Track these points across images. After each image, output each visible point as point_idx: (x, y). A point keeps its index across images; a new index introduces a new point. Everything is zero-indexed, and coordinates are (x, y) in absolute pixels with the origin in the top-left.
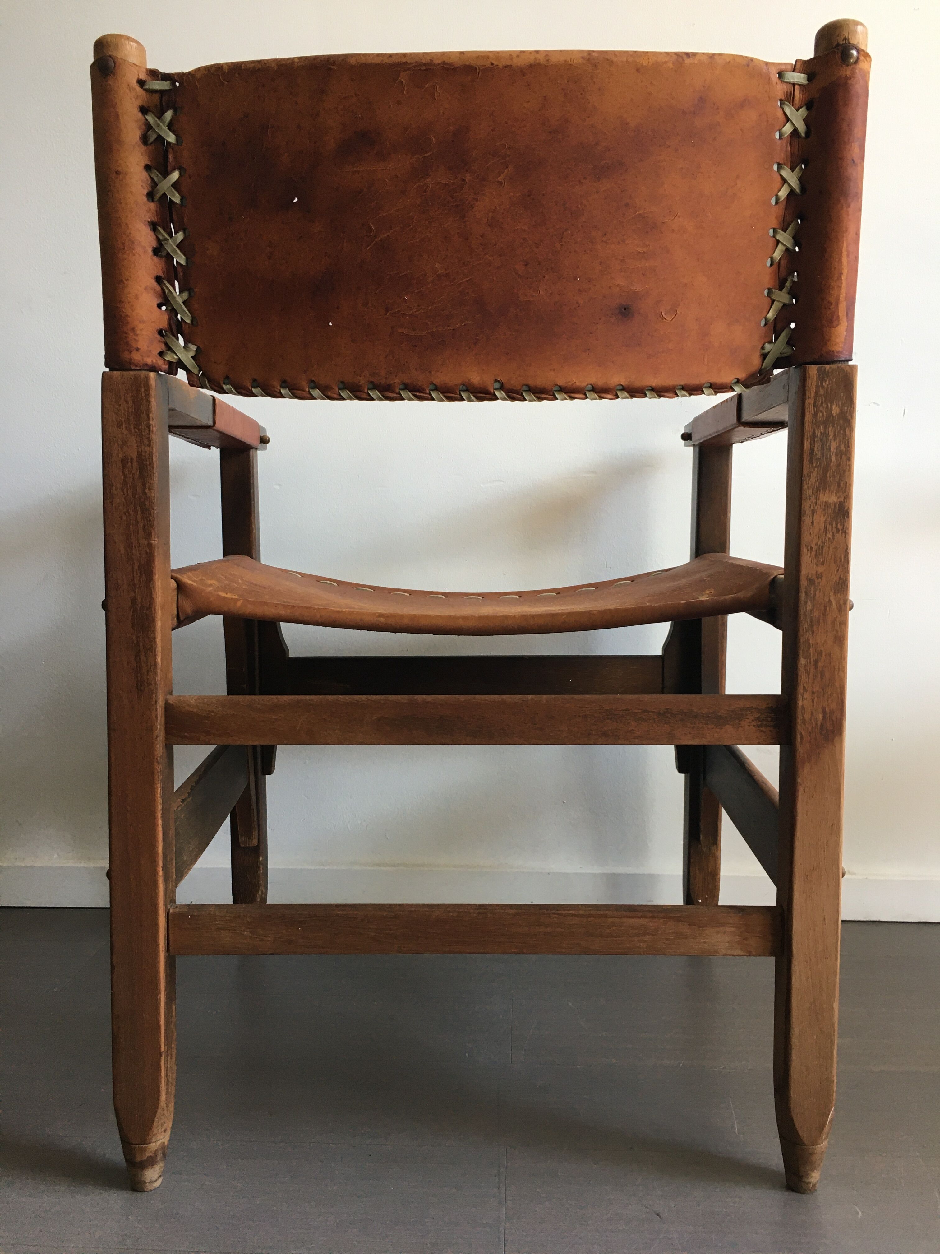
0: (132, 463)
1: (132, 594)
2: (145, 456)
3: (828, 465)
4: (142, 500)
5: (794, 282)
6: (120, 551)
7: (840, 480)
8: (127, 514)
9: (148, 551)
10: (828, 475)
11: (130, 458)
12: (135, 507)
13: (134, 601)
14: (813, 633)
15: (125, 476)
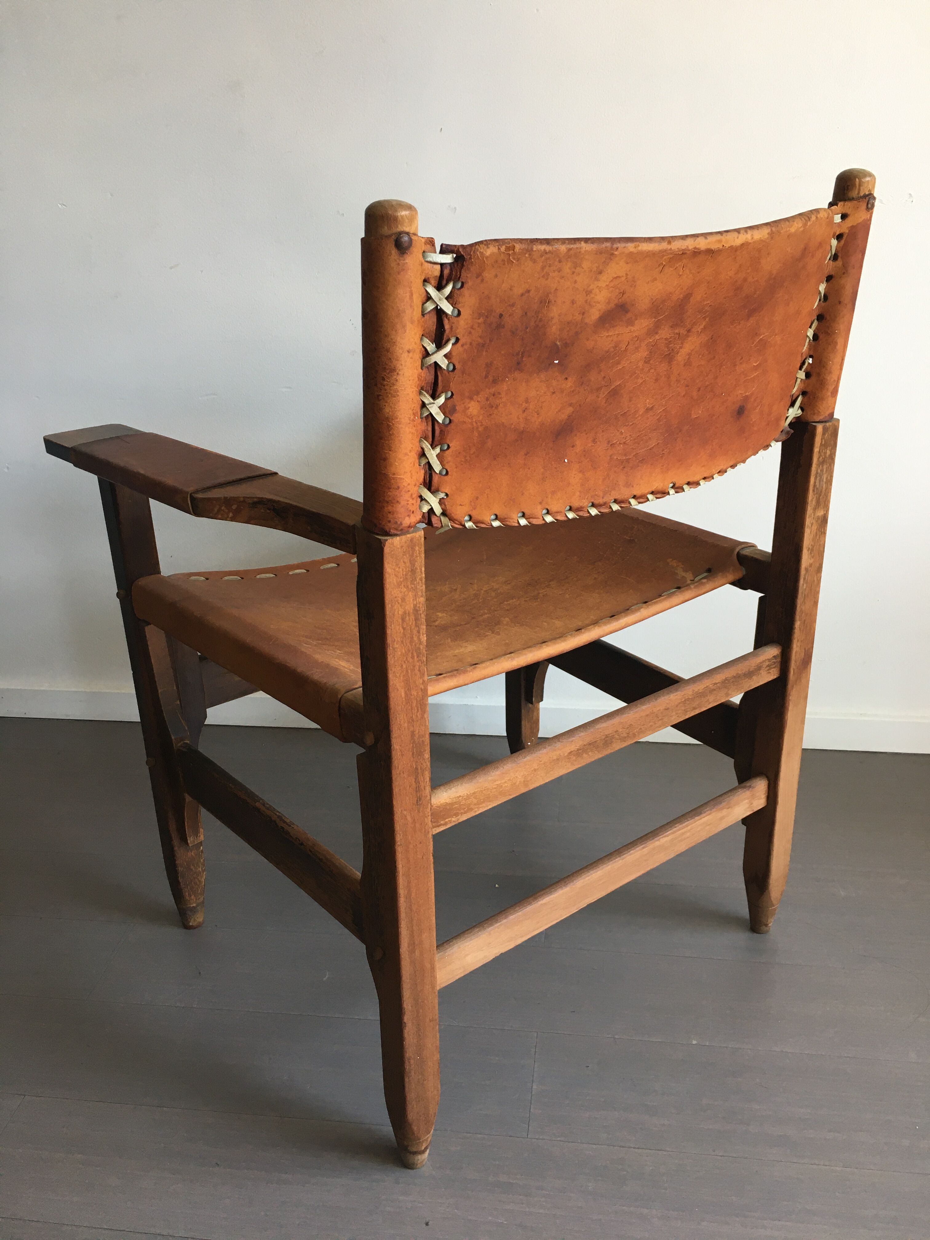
0: (409, 616)
1: (412, 729)
2: (419, 607)
3: (821, 492)
4: (417, 645)
5: (809, 363)
6: (401, 696)
7: (826, 499)
8: (406, 662)
9: (423, 688)
10: (821, 498)
11: (407, 612)
12: (412, 654)
13: (413, 734)
14: (805, 603)
15: (404, 629)
